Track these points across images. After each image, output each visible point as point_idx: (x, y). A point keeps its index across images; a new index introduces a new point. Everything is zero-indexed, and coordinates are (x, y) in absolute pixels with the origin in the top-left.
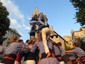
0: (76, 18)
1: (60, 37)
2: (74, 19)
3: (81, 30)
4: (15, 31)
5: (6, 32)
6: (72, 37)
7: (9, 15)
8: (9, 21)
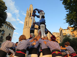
1: (50, 33)
3: (68, 28)
4: (9, 24)
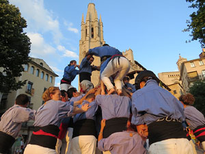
0: (191, 30)
2: (186, 30)
3: (202, 57)
4: (41, 63)
5: (22, 67)
6: (179, 73)
7: (26, 26)
8: (27, 41)
